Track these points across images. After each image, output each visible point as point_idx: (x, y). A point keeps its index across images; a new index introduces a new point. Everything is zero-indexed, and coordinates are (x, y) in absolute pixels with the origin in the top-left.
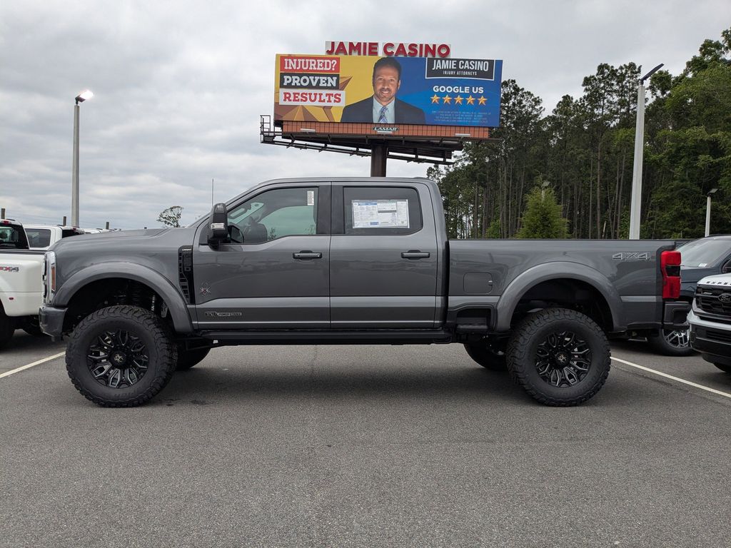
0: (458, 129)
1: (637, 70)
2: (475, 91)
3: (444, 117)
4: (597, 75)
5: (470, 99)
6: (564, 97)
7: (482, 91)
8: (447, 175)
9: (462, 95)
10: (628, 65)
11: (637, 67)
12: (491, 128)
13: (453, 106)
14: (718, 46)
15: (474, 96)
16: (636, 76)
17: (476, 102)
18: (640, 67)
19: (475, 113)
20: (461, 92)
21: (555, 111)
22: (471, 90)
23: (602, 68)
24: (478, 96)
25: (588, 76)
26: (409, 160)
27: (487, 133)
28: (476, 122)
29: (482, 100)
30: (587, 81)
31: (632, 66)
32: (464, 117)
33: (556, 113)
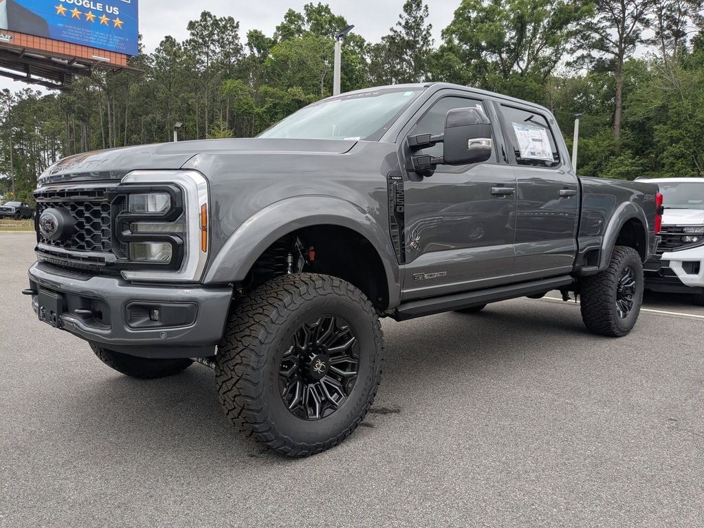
0: (96, 51)
1: (235, 25)
2: (109, 10)
3: (73, 33)
4: (201, 21)
5: (104, 19)
6: (166, 37)
7: (118, 13)
8: (20, 103)
9: (94, 12)
10: (227, 18)
11: (236, 23)
12: (129, 56)
13: (82, 22)
14: (299, 17)
15: (108, 15)
16: (235, 31)
17: (111, 23)
18: (238, 23)
19: (111, 36)
20: (92, 7)
21: (158, 50)
22: (104, 7)
23: (205, 15)
24: (112, 16)
25: (193, 21)
26: (16, 78)
27: (125, 60)
28: (111, 46)
29: (118, 22)
30: (192, 25)
31: (231, 19)
32: (96, 38)
33: (159, 52)
